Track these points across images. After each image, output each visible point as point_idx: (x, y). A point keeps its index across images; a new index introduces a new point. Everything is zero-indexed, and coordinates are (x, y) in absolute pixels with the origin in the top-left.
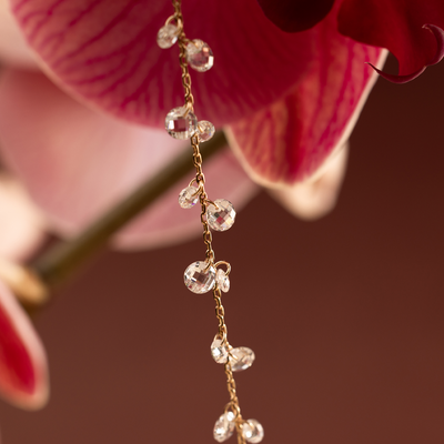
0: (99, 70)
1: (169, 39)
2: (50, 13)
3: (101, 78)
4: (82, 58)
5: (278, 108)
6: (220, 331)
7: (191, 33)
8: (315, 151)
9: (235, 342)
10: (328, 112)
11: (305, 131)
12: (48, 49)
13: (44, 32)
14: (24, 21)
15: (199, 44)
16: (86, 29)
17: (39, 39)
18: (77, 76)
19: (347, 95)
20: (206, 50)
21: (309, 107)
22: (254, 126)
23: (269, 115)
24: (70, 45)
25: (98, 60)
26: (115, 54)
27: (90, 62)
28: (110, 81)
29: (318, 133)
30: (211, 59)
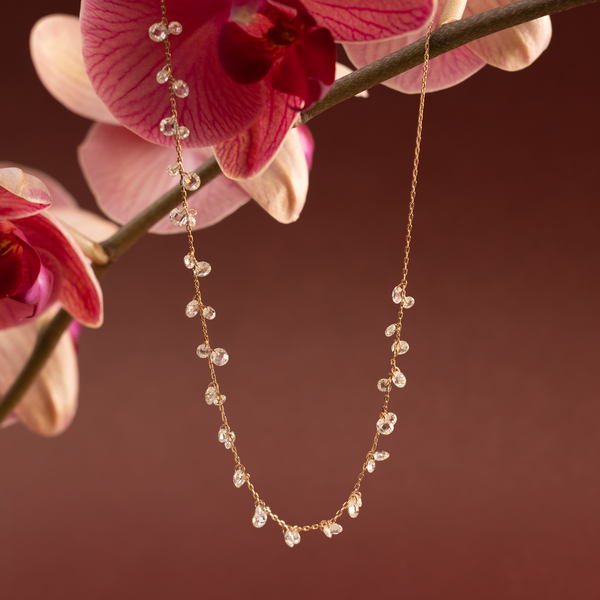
0: (136, 108)
1: (164, 78)
2: (108, 73)
3: (137, 113)
4: (126, 100)
5: (243, 135)
6: (189, 251)
7: (175, 75)
8: (261, 159)
9: (199, 258)
10: (272, 137)
11: (258, 150)
12: (107, 95)
13: (105, 85)
14: (94, 79)
15: (181, 82)
16: (128, 82)
17: (102, 89)
18: (124, 112)
19: (283, 128)
20: (184, 86)
21: (262, 135)
22: (228, 146)
23: (237, 139)
24: (119, 93)
25: (136, 102)
26: (144, 97)
27: (131, 103)
28: (142, 115)
29: (264, 150)
30: (187, 90)
